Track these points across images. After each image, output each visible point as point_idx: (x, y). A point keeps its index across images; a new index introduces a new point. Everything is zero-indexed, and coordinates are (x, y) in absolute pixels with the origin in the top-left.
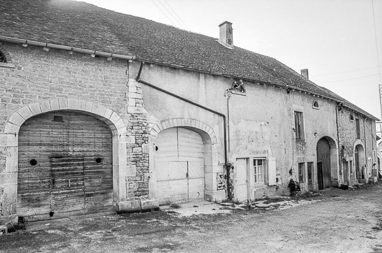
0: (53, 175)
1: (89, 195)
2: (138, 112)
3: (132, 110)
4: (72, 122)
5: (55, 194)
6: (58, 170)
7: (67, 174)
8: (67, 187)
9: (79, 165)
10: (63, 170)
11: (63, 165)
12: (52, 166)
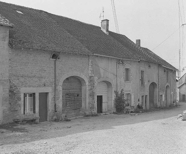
0: (66, 101)
1: (76, 109)
2: (92, 76)
3: (90, 75)
4: (71, 80)
5: (67, 109)
6: (68, 99)
7: (70, 101)
8: (70, 106)
9: (73, 97)
10: (69, 99)
11: (69, 97)
12: (66, 98)
